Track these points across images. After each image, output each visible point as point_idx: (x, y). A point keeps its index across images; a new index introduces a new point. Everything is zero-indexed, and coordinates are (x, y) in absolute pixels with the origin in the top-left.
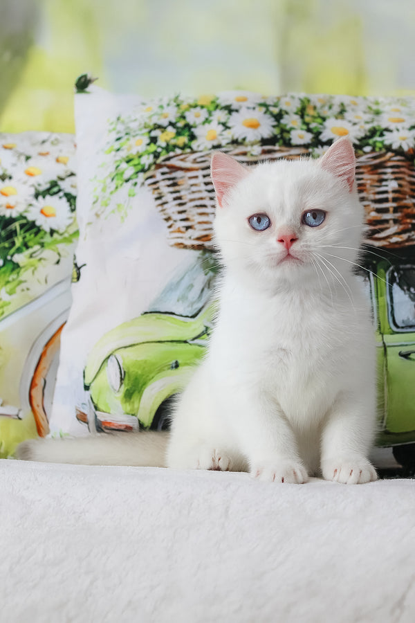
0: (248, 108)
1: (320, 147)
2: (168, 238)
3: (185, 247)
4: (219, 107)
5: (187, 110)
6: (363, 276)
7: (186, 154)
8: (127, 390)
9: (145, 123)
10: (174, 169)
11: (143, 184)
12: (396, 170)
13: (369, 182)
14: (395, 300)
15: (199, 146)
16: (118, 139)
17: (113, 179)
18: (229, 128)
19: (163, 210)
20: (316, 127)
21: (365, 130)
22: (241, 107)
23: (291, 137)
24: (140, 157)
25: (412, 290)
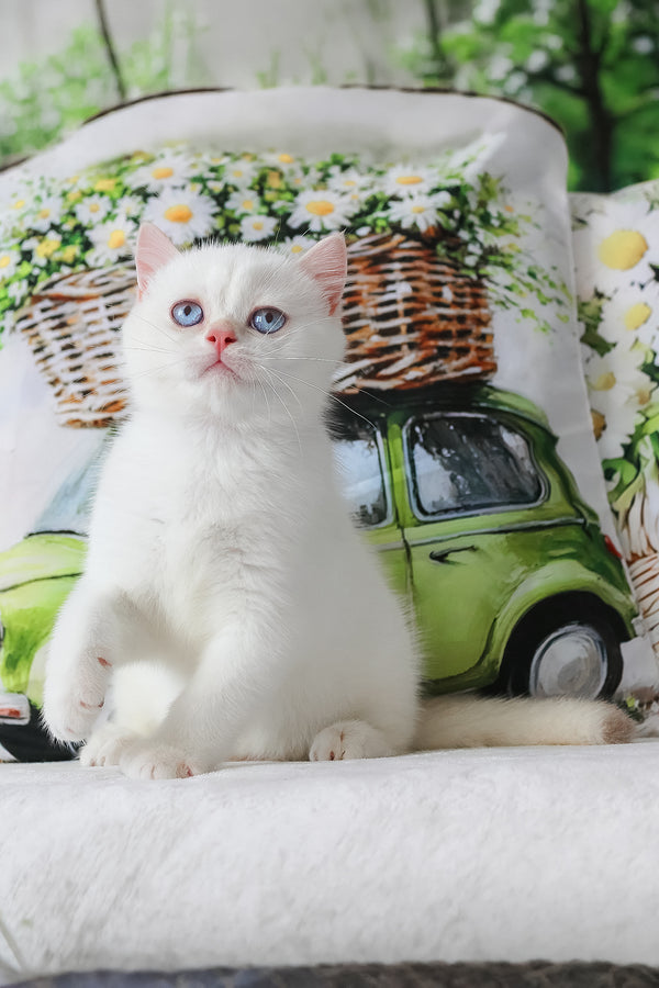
0: (175, 188)
1: (288, 239)
2: (56, 414)
3: (84, 425)
4: (129, 192)
5: (78, 201)
7: (77, 273)
8: (10, 656)
9: (14, 229)
10: (61, 300)
11: (13, 329)
13: (365, 288)
14: (419, 472)
15: (97, 259)
19: (46, 369)
20: (282, 208)
21: (360, 202)
22: (162, 187)
23: (242, 229)
25: (445, 452)
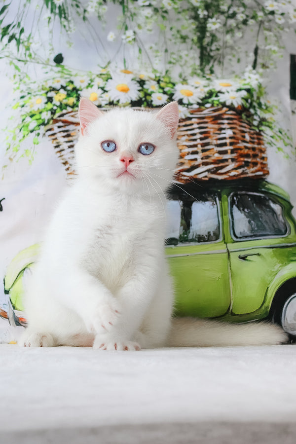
6: (212, 201)
12: (231, 122)
16: (22, 97)
17: (20, 130)
18: (107, 92)
24: (40, 113)
